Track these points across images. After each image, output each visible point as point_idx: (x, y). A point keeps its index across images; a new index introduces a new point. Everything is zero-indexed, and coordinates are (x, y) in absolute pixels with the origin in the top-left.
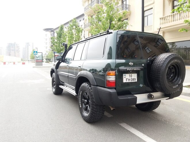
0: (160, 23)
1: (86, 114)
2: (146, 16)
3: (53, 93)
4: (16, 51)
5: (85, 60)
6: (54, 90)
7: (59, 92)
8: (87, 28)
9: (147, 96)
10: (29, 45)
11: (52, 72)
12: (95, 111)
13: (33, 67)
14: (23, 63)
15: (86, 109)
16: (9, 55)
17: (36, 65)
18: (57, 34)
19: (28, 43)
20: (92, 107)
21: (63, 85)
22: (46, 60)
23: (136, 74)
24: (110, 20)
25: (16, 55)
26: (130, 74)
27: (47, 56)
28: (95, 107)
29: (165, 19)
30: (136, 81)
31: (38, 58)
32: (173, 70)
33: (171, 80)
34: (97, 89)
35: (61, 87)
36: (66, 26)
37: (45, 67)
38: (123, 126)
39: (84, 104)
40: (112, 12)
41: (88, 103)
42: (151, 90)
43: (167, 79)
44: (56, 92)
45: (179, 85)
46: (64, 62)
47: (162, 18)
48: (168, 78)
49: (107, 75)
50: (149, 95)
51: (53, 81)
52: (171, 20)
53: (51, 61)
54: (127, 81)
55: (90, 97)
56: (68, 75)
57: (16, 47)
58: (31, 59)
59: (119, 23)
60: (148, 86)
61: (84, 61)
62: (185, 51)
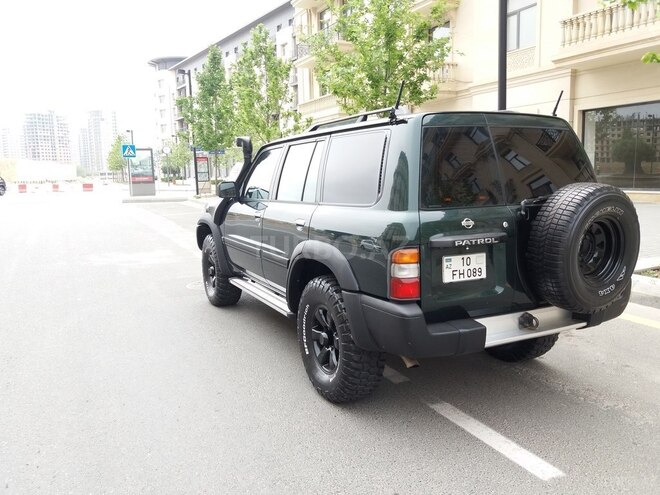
0: (561, 39)
1: (326, 377)
2: (513, 14)
3: (207, 299)
4: (57, 141)
5: (316, 203)
6: (212, 292)
7: (227, 298)
8: (305, 57)
9: (517, 321)
10: (103, 120)
11: (203, 231)
12: (356, 369)
13: (125, 202)
14: (88, 187)
15: (325, 361)
16: (35, 156)
17: (134, 195)
18: (202, 82)
19: (97, 113)
20: (345, 356)
21: (240, 277)
22: (165, 172)
23: (484, 255)
24: (387, 35)
25: (58, 155)
26: (466, 257)
27: (167, 159)
28: (356, 358)
29: (581, 25)
30: (484, 276)
31: (140, 170)
32: (601, 238)
33: (593, 269)
34: (362, 302)
35: (235, 282)
36: (230, 48)
37: (164, 201)
38: (442, 413)
39: (319, 344)
40: (395, 7)
41: (330, 342)
42: (530, 301)
43: (581, 266)
44: (221, 298)
45: (618, 284)
46: (242, 203)
47: (571, 21)
48: (583, 263)
49: (391, 263)
50: (522, 316)
51: (207, 263)
52: (600, 29)
53: (182, 175)
54: (457, 279)
55: (338, 327)
56: (261, 247)
57: (56, 129)
58: (112, 169)
59: (418, 45)
60: (520, 289)
61: (314, 207)
62: (650, 128)
